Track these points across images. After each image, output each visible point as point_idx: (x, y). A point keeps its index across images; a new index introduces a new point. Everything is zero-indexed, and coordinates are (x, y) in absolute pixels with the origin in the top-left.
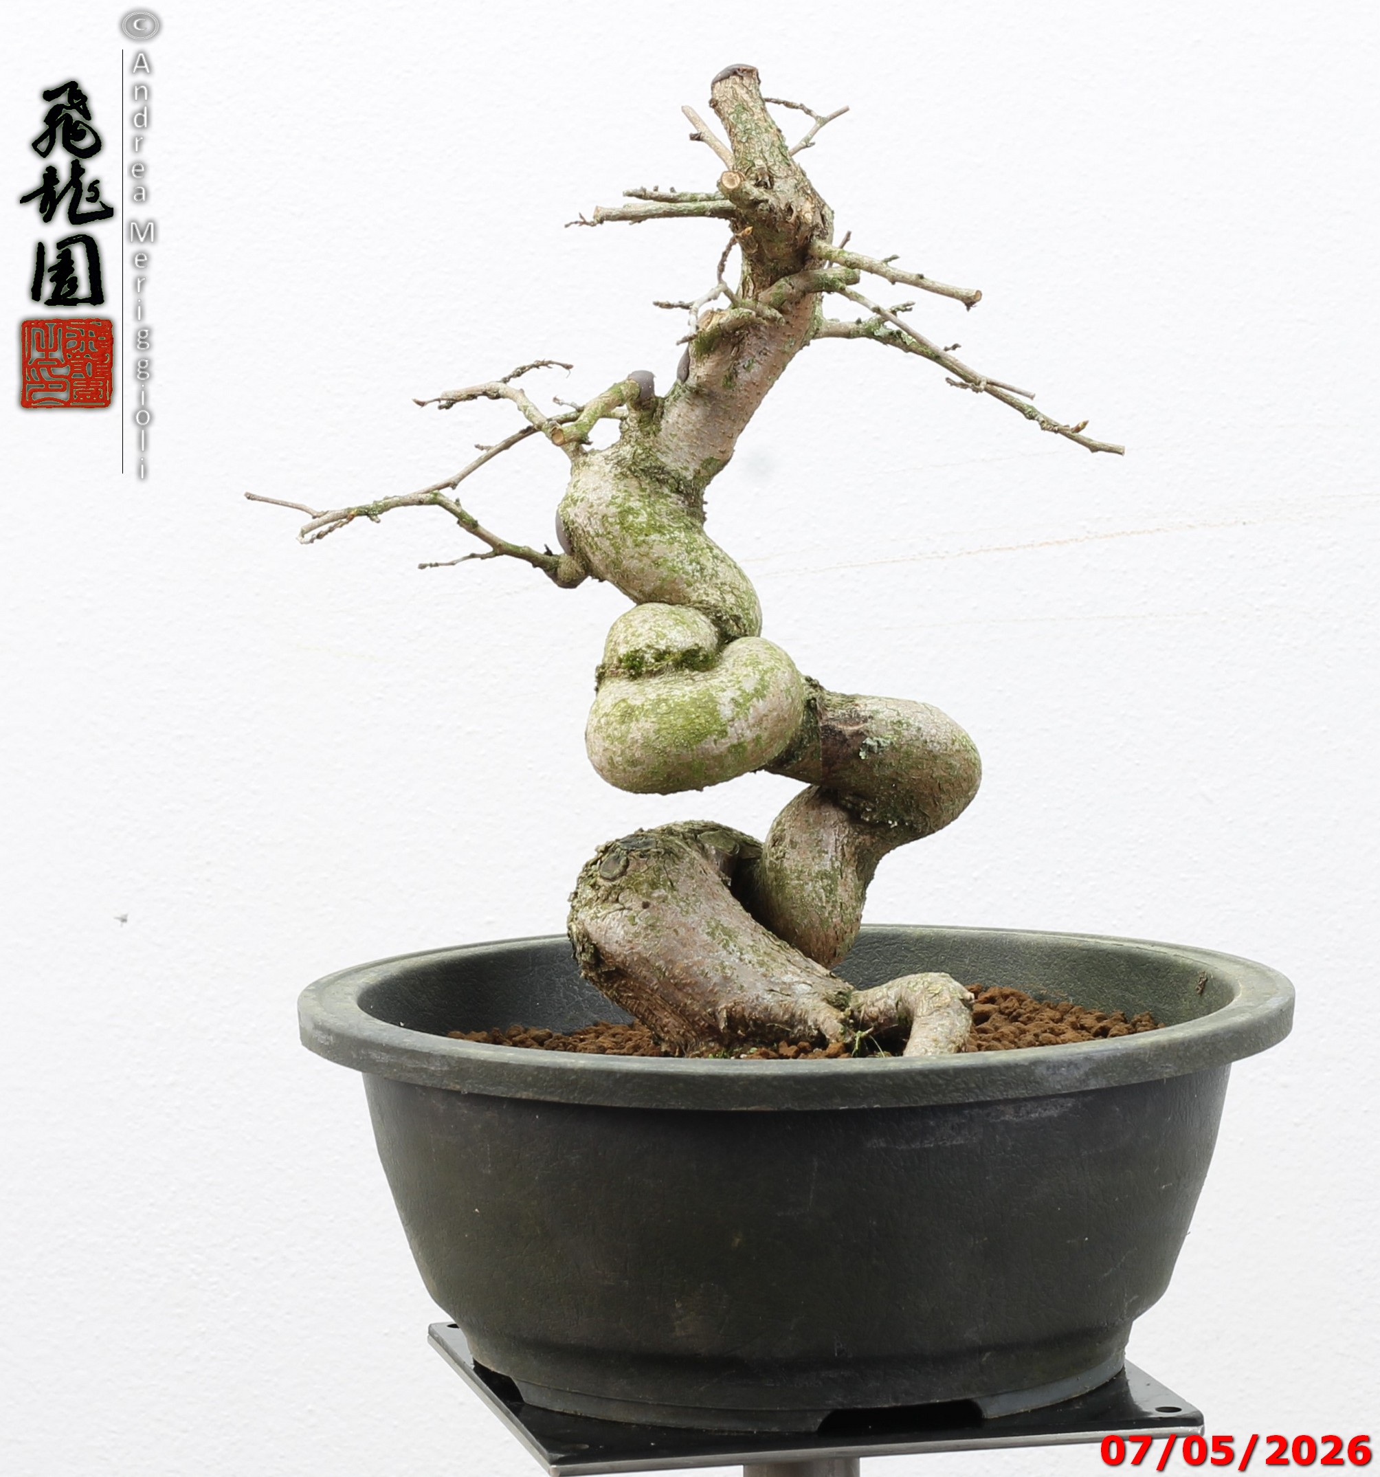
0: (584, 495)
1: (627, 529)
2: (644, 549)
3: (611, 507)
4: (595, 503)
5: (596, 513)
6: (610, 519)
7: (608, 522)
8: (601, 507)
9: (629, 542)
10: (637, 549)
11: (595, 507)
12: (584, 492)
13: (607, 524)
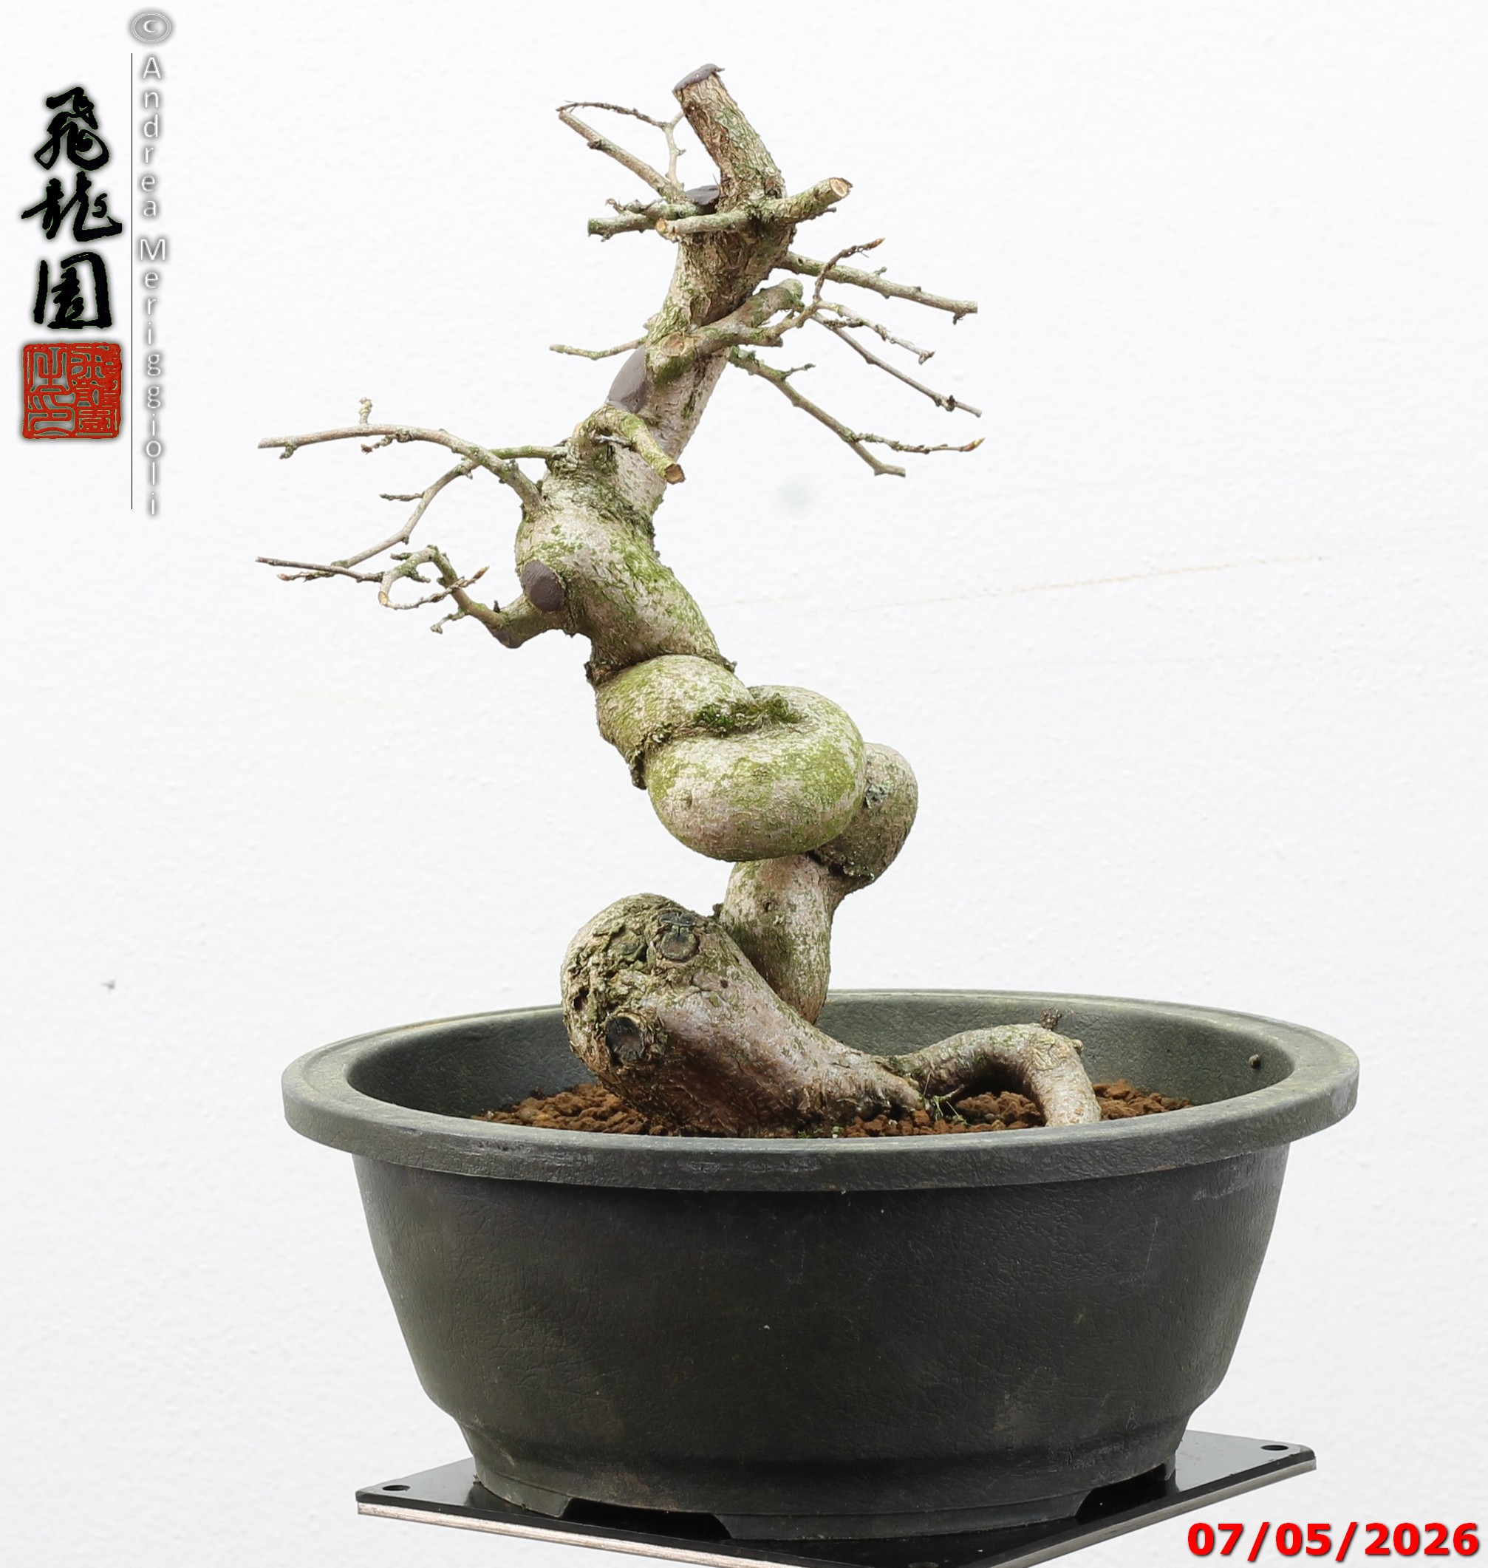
0: (579, 542)
1: (637, 575)
2: (656, 596)
3: (614, 552)
4: (597, 549)
5: (601, 561)
6: (617, 566)
7: (616, 569)
8: (605, 554)
9: (642, 590)
10: (651, 598)
11: (598, 553)
12: (577, 538)
13: (616, 572)
